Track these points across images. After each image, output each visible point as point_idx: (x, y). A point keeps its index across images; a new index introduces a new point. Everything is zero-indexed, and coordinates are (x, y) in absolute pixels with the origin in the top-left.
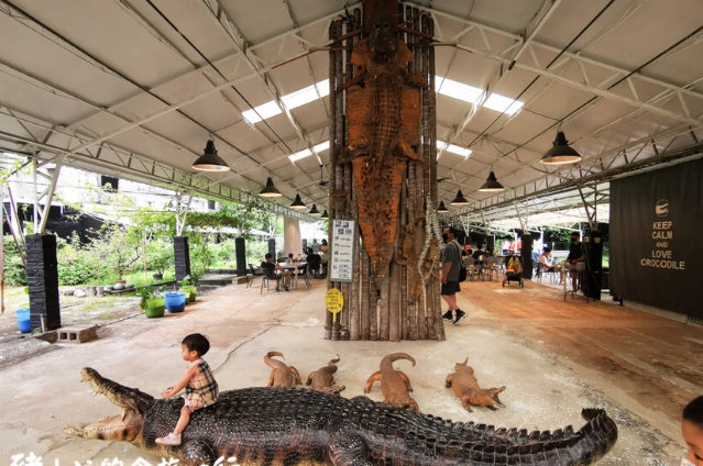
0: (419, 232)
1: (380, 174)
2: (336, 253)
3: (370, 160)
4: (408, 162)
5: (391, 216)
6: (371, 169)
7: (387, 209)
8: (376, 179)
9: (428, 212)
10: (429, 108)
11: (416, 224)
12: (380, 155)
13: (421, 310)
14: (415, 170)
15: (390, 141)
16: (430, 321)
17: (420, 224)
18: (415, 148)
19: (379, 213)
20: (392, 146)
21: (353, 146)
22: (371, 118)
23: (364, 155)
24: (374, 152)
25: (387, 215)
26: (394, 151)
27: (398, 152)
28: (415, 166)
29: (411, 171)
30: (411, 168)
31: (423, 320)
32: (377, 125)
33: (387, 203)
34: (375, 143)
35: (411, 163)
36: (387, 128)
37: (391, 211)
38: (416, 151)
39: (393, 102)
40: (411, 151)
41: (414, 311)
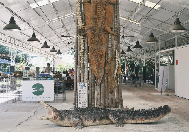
0: (113, 63)
1: (98, 39)
2: (80, 97)
3: (94, 33)
4: (108, 34)
5: (102, 56)
6: (94, 37)
7: (101, 53)
8: (96, 41)
9: (116, 55)
10: (117, 12)
11: (112, 59)
12: (98, 31)
13: (114, 95)
14: (111, 37)
15: (102, 26)
16: (117, 100)
17: (113, 59)
18: (111, 29)
19: (98, 55)
20: (103, 28)
21: (87, 28)
22: (94, 16)
23: (92, 31)
24: (95, 30)
25: (101, 56)
26: (103, 29)
27: (105, 30)
28: (111, 36)
29: (110, 38)
30: (110, 36)
31: (114, 100)
32: (96, 19)
33: (101, 51)
34: (96, 27)
35: (109, 35)
36: (100, 21)
37: (103, 54)
38: (111, 30)
39: (102, 10)
40: (110, 30)
41: (111, 96)
